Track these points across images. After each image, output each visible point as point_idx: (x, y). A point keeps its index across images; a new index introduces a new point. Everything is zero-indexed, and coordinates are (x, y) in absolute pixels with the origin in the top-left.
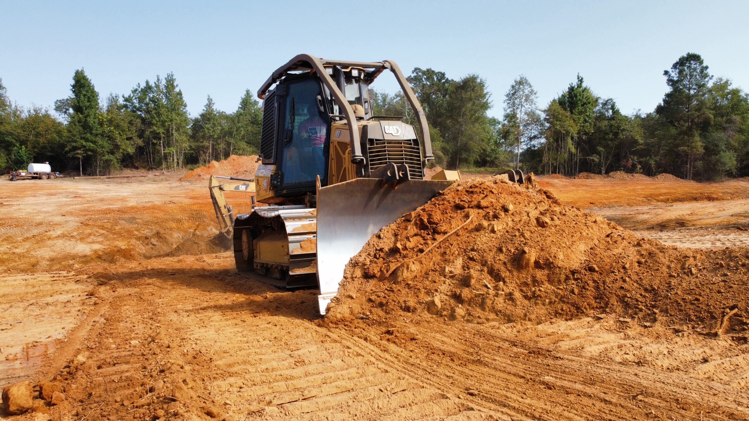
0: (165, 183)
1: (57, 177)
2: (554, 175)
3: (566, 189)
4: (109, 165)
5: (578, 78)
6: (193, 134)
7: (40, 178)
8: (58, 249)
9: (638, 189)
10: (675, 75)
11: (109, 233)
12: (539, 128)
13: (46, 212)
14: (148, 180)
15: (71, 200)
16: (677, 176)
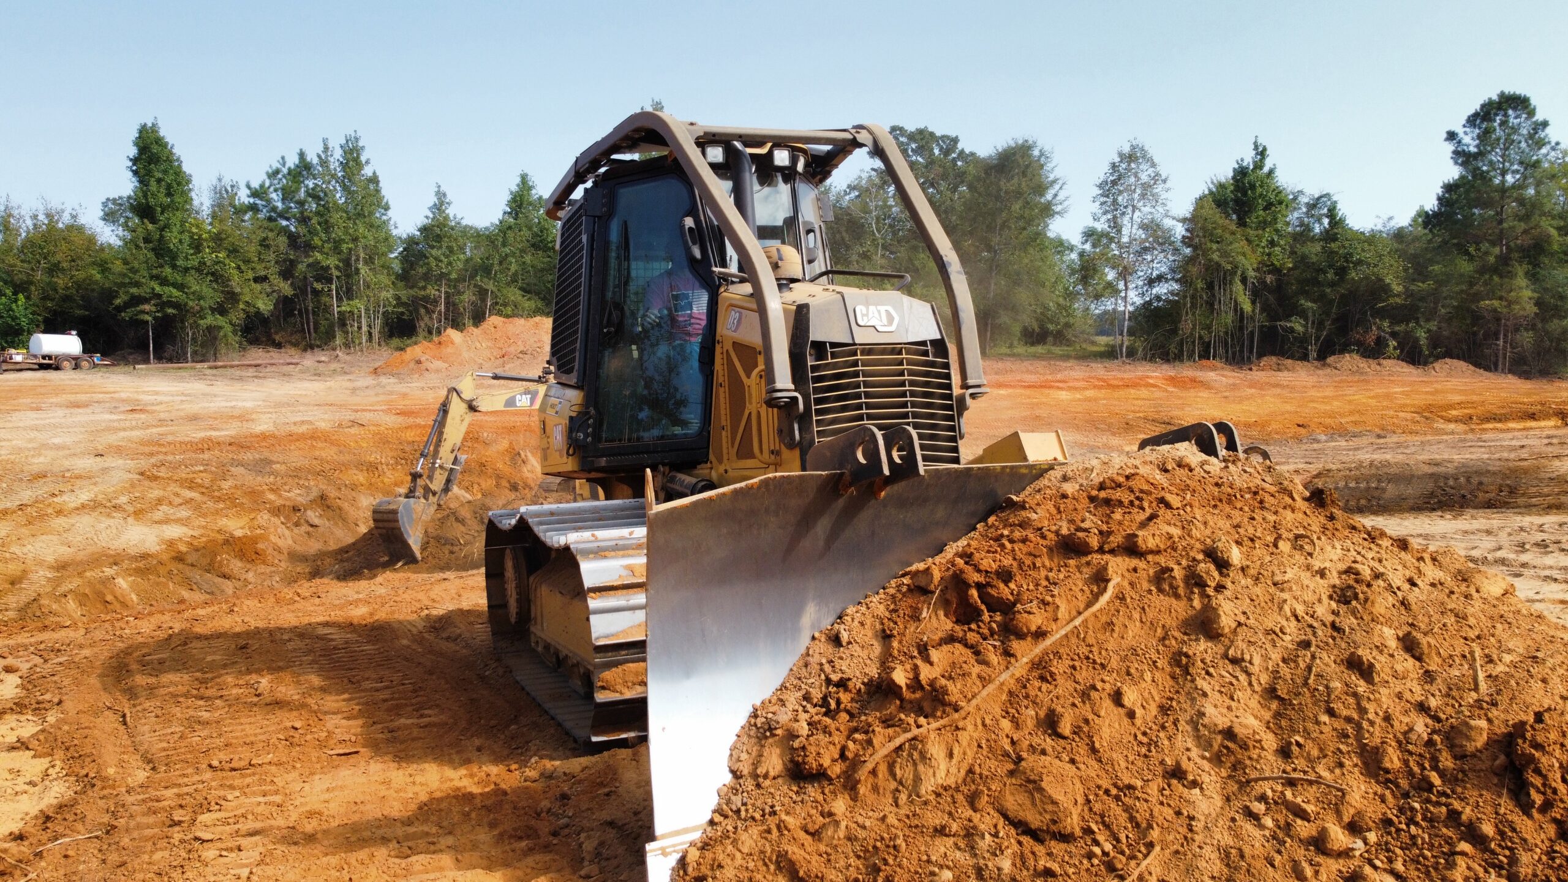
0: (340, 378)
1: (95, 366)
2: (1204, 362)
3: (1237, 394)
4: (215, 338)
5: (1256, 147)
6: (403, 269)
7: (57, 368)
8: (79, 538)
9: (1396, 393)
10: (1470, 141)
11: (205, 499)
12: (1171, 258)
13: (58, 447)
14: (302, 372)
15: (122, 417)
16: (1477, 365)
